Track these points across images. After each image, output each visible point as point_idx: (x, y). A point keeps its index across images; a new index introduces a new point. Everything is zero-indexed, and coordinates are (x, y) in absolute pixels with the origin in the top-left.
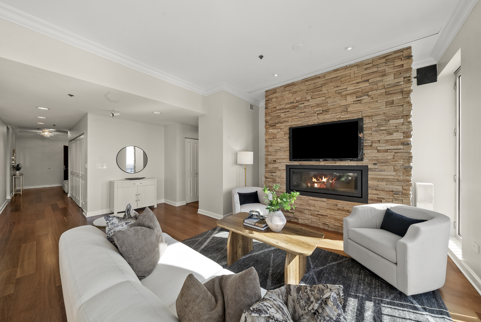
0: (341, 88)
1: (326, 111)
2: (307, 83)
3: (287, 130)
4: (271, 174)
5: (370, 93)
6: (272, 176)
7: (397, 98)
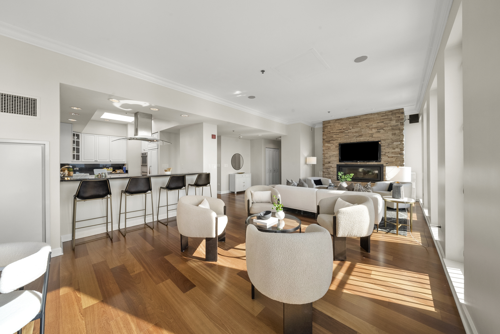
0: (369, 124)
1: (361, 136)
2: (350, 120)
3: (337, 144)
4: (326, 170)
5: (384, 128)
7: (397, 132)
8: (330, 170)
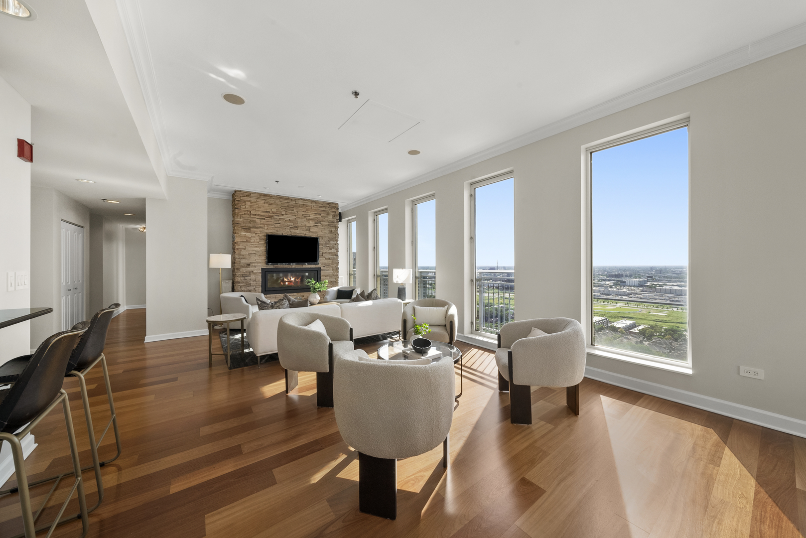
0: (306, 213)
1: (296, 227)
2: (282, 200)
3: (262, 235)
4: (243, 278)
5: (322, 223)
6: (245, 280)
7: (333, 229)
8: (249, 278)
